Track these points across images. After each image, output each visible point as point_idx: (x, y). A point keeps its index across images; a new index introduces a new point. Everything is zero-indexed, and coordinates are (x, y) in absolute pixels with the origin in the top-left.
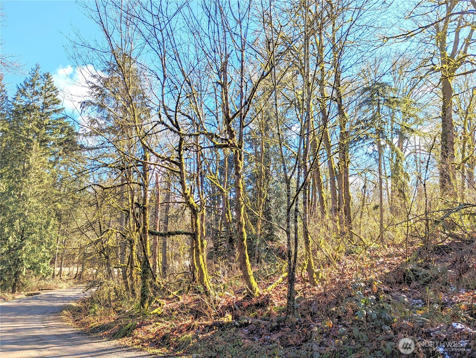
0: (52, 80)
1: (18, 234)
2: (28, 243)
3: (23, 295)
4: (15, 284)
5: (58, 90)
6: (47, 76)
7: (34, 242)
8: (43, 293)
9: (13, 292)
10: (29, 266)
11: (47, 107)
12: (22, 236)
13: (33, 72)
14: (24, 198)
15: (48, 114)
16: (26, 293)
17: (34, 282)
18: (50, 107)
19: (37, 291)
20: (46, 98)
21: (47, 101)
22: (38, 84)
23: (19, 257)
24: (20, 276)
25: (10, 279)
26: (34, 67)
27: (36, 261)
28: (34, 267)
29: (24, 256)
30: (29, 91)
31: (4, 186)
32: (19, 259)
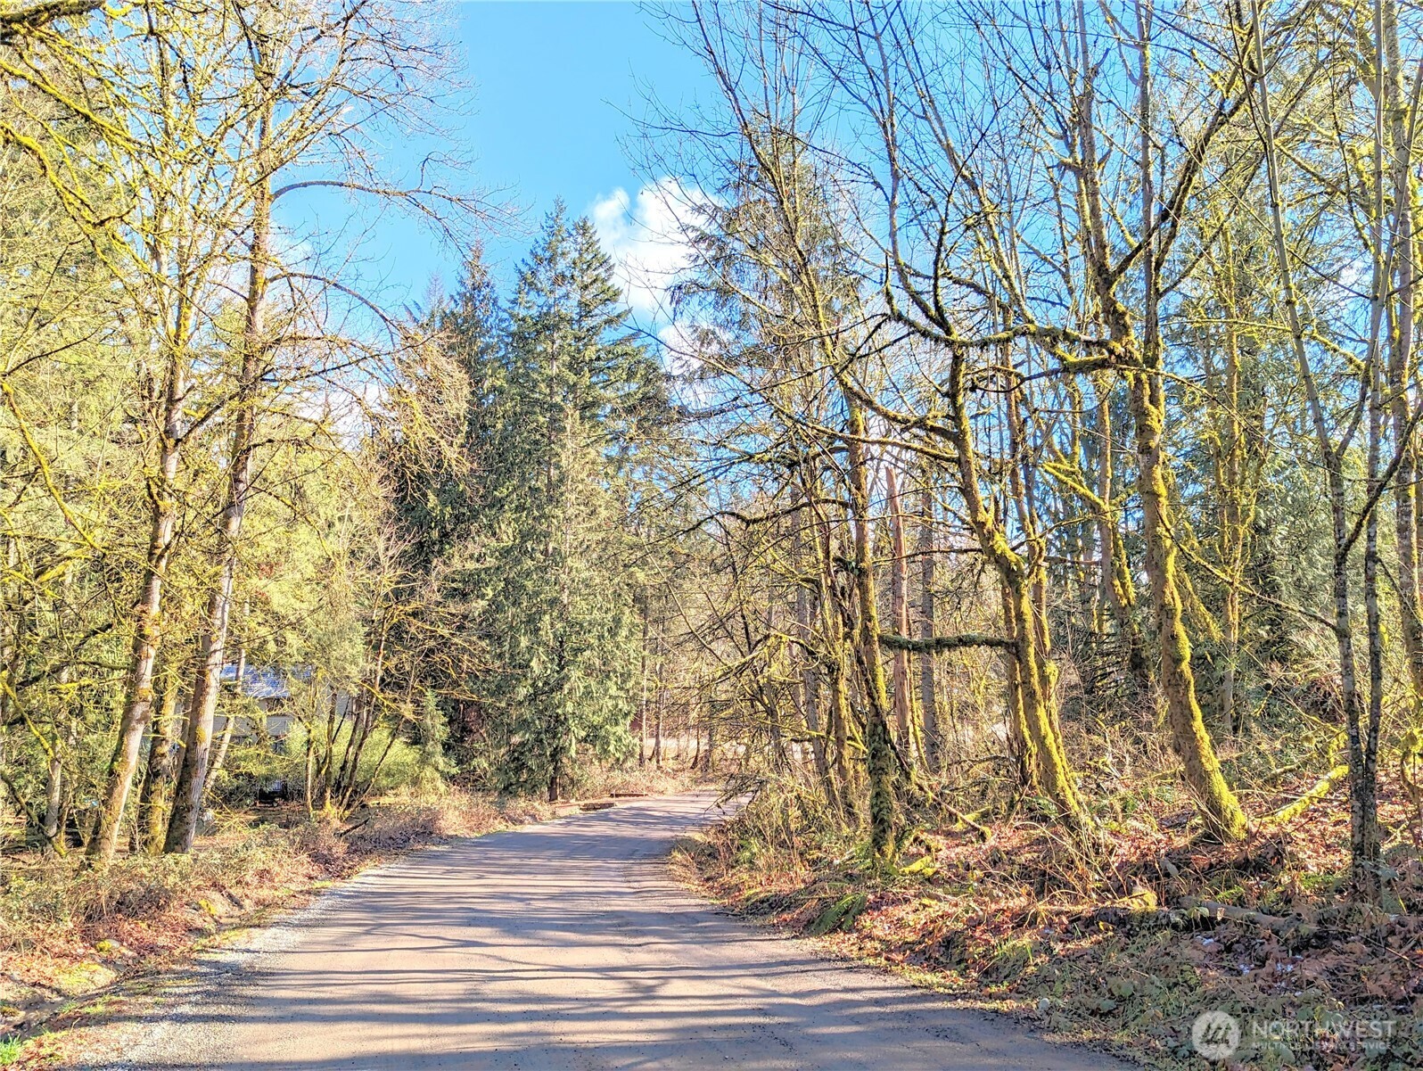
0: (595, 238)
1: (550, 651)
2: (575, 673)
3: (574, 809)
4: (553, 780)
5: (612, 262)
6: (584, 229)
7: (589, 671)
8: (621, 804)
9: (552, 799)
10: (583, 734)
11: (588, 314)
12: (561, 658)
13: (551, 223)
14: (556, 558)
15: (593, 330)
16: (582, 803)
17: (596, 775)
18: (596, 311)
19: (606, 799)
20: (586, 287)
21: (588, 296)
22: (563, 254)
23: (559, 711)
24: (565, 760)
25: (541, 767)
26: (552, 209)
27: (597, 720)
28: (594, 736)
29: (570, 707)
30: (544, 276)
31: (510, 531)
32: (558, 716)
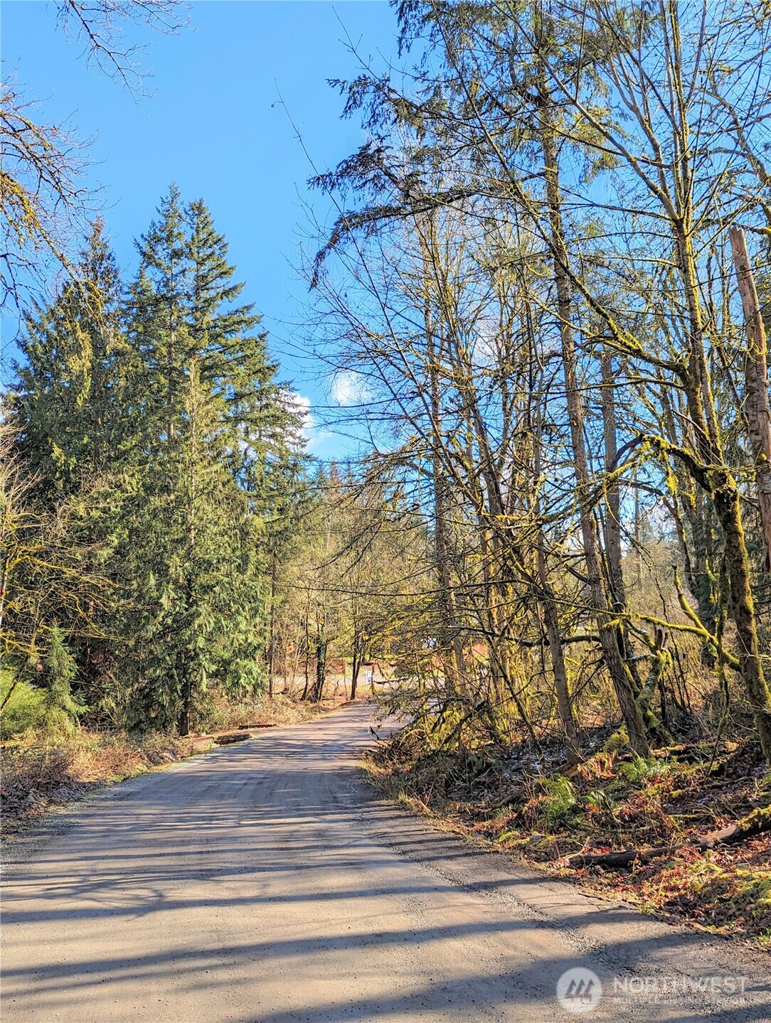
0: (210, 219)
1: (178, 587)
2: (204, 608)
3: (206, 743)
4: (184, 714)
5: (225, 241)
6: (198, 209)
7: (217, 608)
8: (255, 735)
9: (183, 732)
10: (214, 668)
11: (205, 287)
12: (189, 596)
13: (167, 206)
14: (184, 501)
15: (209, 302)
16: (216, 735)
18: (213, 284)
19: (236, 731)
20: (201, 263)
21: (204, 269)
22: (180, 234)
23: (190, 647)
24: (195, 695)
25: (172, 702)
26: (167, 194)
27: (227, 655)
28: (223, 671)
29: (201, 642)
30: (161, 253)
31: (134, 482)
32: (188, 651)
